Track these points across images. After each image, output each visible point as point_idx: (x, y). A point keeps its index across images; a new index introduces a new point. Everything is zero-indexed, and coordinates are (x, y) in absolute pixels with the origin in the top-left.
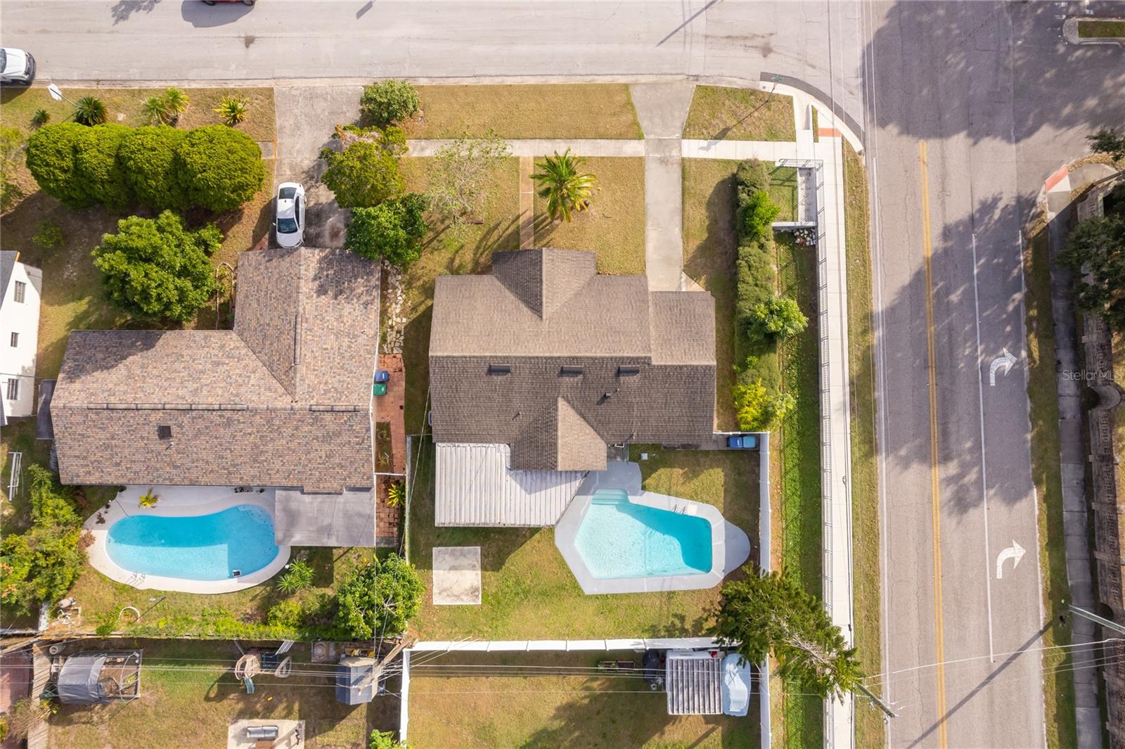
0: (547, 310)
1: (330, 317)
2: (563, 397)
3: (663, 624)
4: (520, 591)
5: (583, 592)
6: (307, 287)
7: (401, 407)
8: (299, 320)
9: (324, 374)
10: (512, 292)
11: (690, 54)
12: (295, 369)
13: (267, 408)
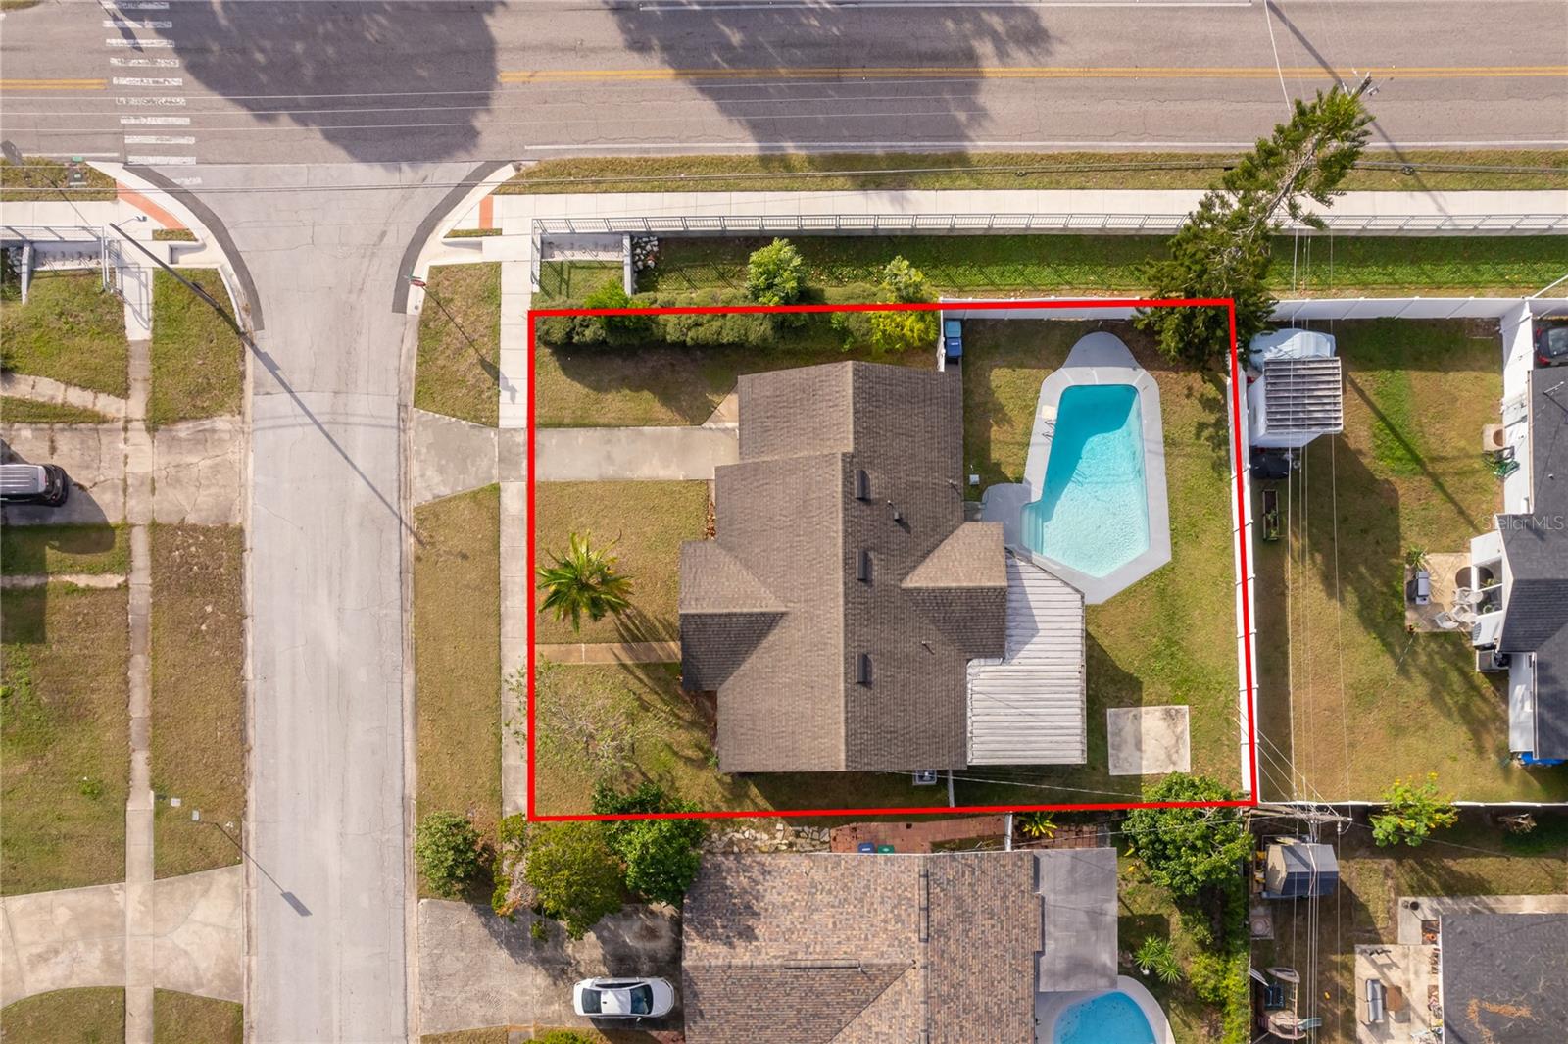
0: (773, 605)
1: (786, 920)
2: (901, 581)
3: (1208, 453)
4: (1168, 652)
5: (1168, 564)
6: (743, 955)
7: (909, 827)
8: (792, 964)
9: (872, 926)
10: (744, 660)
11: (365, 416)
12: (867, 966)
13: (926, 1002)
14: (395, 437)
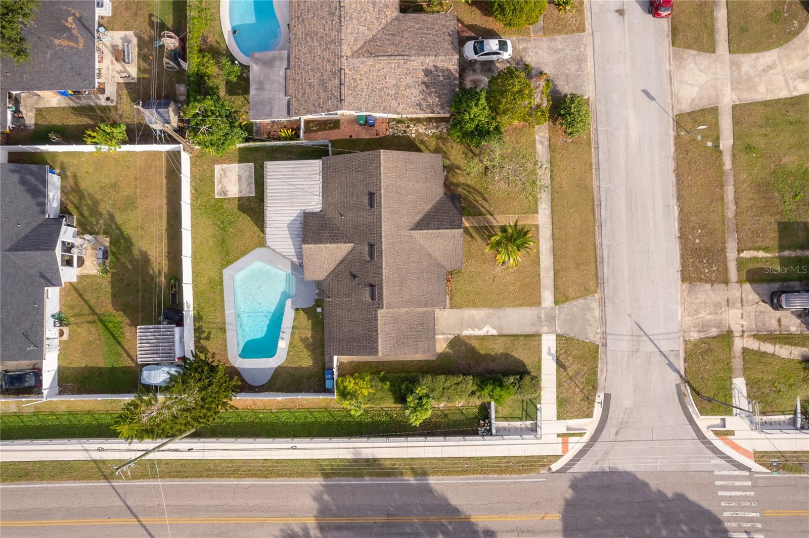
0: (418, 234)
1: (409, 80)
2: (354, 247)
4: (225, 224)
5: (224, 268)
6: (430, 62)
7: (351, 136)
8: (405, 58)
9: (368, 77)
10: (431, 209)
11: (623, 340)
12: (370, 57)
13: (342, 40)
14: (607, 329)
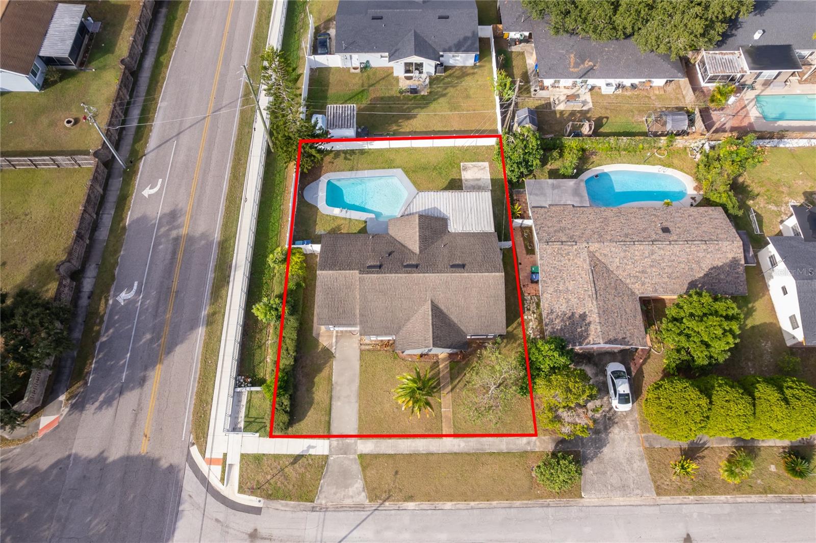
0: (428, 307)
2: (416, 254)
3: (357, 156)
7: (520, 264)
8: (594, 296)
10: (453, 321)
11: (317, 530)
12: (590, 266)
14: (330, 513)
